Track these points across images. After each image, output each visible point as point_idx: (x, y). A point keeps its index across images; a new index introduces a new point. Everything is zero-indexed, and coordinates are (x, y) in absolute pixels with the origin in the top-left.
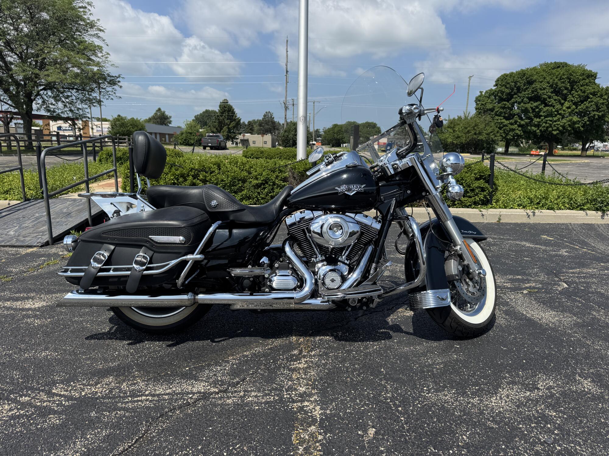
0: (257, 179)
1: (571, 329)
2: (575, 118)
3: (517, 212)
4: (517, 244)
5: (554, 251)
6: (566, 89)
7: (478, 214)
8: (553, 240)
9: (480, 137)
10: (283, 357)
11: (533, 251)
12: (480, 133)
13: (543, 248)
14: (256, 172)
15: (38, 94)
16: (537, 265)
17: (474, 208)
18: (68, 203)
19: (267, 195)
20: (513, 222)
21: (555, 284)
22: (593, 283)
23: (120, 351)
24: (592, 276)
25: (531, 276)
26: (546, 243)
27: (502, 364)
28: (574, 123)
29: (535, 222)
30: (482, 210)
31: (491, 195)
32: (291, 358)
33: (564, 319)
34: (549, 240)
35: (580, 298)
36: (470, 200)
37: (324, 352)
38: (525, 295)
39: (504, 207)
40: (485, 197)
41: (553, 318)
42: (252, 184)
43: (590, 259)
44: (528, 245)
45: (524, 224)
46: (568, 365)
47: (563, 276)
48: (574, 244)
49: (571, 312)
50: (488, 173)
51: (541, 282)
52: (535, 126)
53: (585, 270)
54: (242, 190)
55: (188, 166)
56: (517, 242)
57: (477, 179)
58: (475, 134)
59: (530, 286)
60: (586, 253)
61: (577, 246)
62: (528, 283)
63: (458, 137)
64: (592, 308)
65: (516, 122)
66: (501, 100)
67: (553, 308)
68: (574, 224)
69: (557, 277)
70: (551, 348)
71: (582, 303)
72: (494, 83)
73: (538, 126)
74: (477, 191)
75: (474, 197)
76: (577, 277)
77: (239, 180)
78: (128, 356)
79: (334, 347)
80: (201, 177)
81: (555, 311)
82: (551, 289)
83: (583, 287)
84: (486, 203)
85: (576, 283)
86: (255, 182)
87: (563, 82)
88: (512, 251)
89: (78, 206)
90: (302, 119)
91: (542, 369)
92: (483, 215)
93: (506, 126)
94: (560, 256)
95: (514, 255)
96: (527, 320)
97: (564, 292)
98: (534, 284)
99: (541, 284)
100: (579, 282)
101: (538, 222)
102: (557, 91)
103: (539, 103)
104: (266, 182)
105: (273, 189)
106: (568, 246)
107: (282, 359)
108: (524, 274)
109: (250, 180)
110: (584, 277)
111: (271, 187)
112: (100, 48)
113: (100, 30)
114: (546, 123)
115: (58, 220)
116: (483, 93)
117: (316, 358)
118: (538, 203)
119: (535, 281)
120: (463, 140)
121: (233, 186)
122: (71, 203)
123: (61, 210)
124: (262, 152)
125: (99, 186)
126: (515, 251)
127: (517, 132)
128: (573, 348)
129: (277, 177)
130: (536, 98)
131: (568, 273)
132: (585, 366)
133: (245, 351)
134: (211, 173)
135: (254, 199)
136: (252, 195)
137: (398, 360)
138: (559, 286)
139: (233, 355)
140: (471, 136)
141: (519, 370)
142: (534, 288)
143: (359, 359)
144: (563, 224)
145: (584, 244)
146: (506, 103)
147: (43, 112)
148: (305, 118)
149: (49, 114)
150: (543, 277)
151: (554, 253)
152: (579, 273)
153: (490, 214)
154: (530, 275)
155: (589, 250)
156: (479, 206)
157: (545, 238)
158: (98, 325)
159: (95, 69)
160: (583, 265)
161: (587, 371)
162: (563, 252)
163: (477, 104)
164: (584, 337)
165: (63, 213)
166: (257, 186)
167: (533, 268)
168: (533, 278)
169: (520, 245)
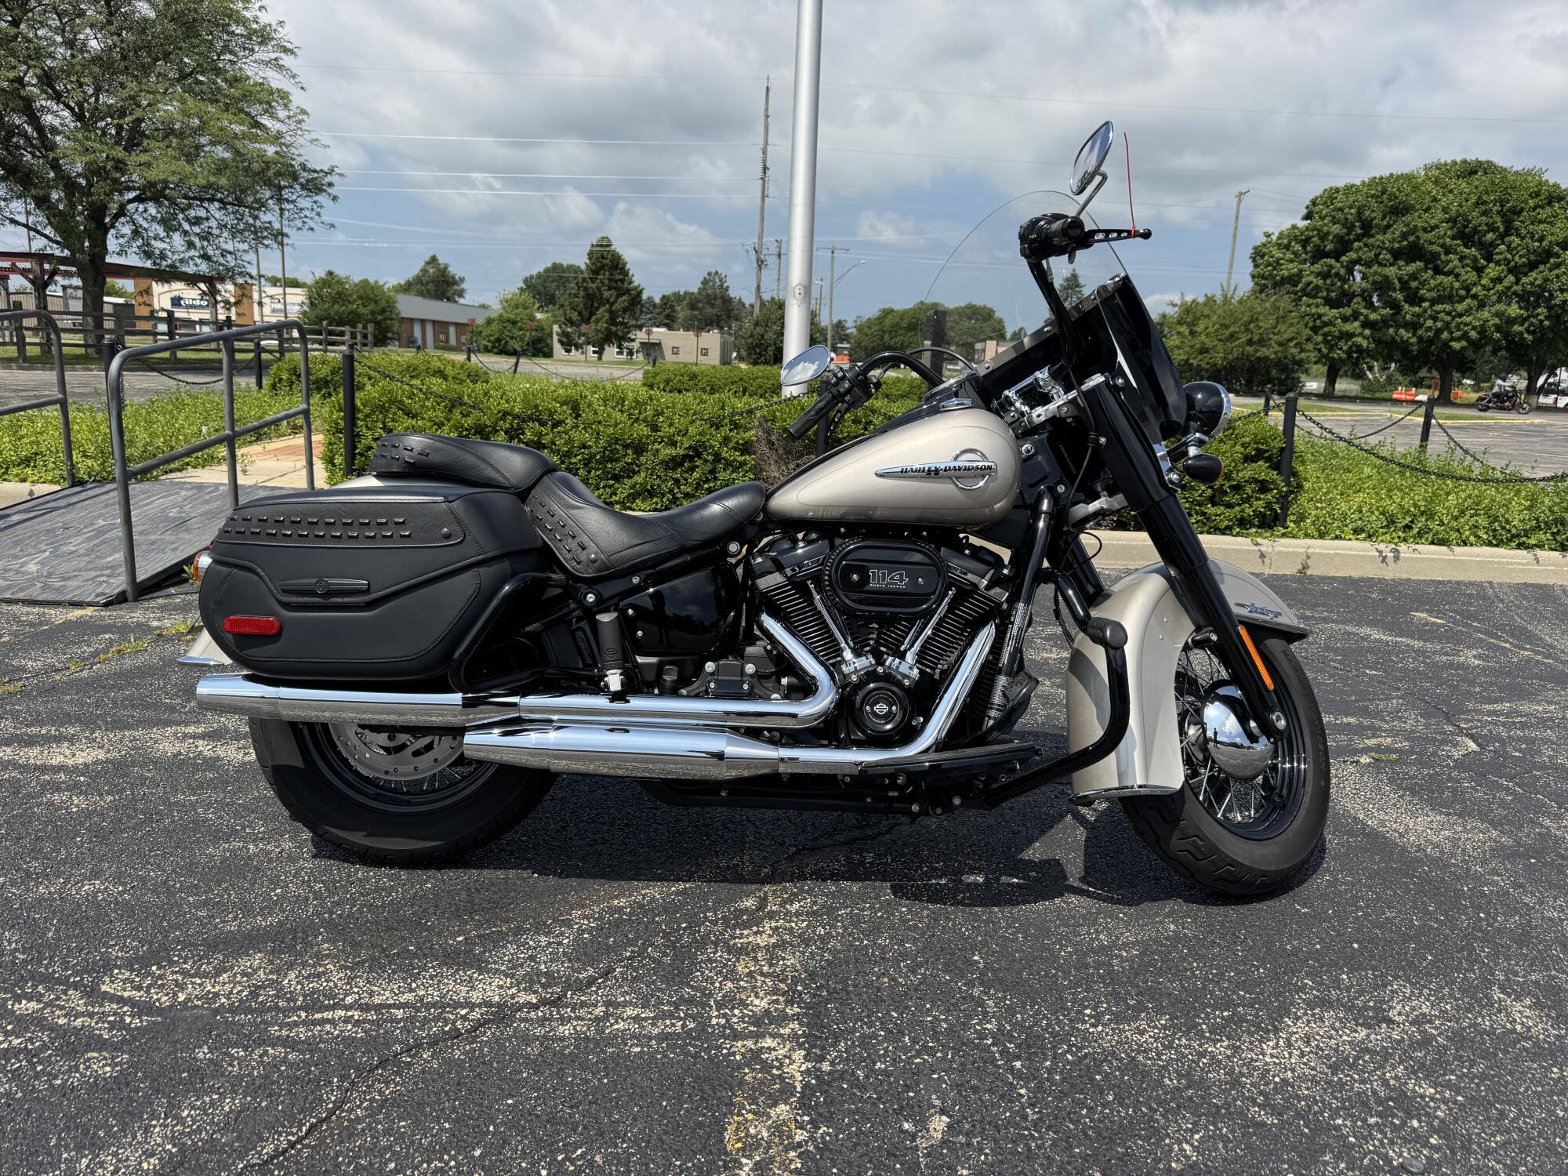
0: (674, 444)
1: (1484, 862)
2: (1514, 310)
3: (1350, 549)
4: (1349, 633)
5: (1446, 654)
6: (1492, 228)
7: (1249, 552)
8: (1443, 626)
9: (1263, 352)
10: (716, 914)
11: (1389, 653)
12: (1262, 342)
13: (1417, 644)
14: (671, 425)
15: (122, 212)
16: (1398, 689)
17: (1238, 535)
18: (183, 493)
19: (698, 487)
20: (1341, 574)
21: (1444, 742)
22: (1546, 741)
23: (287, 887)
24: (1543, 722)
25: (1383, 720)
26: (1426, 633)
27: (1296, 951)
28: (1511, 321)
29: (1397, 576)
30: (1259, 540)
31: (1285, 501)
32: (736, 918)
33: (1464, 836)
34: (1434, 624)
35: (1511, 779)
36: (1228, 512)
37: (823, 906)
38: (1364, 769)
39: (1316, 534)
40: (1269, 505)
41: (1437, 832)
42: (661, 457)
43: (1540, 678)
44: (1376, 635)
45: (1369, 580)
46: (1473, 959)
47: (1467, 721)
48: (1498, 638)
49: (1484, 816)
50: (1278, 444)
51: (1408, 736)
52: (1407, 326)
53: (1526, 707)
54: (635, 473)
55: (495, 405)
56: (1349, 628)
57: (1248, 459)
58: (1250, 342)
59: (1379, 746)
60: (1528, 661)
61: (1506, 642)
62: (1374, 736)
63: (1204, 350)
64: (1540, 809)
65: (1356, 316)
66: (1319, 254)
67: (1436, 805)
68: (1501, 585)
69: (1449, 722)
70: (1428, 913)
71: (1514, 793)
72: (1305, 211)
73: (1414, 326)
74: (1249, 490)
75: (1239, 505)
76: (1504, 724)
77: (626, 447)
78: (307, 899)
79: (851, 892)
80: (529, 435)
81: (1441, 813)
82: (1435, 754)
83: (1520, 750)
84: (1270, 522)
85: (1501, 740)
86: (667, 452)
87: (1484, 213)
88: (1335, 651)
89: (208, 502)
90: (797, 291)
91: (1403, 968)
92: (1263, 556)
93: (1330, 323)
94: (1461, 666)
95: (1340, 662)
96: (1368, 835)
97: (1466, 764)
98: (1389, 740)
99: (1406, 740)
100: (1509, 737)
101: (1404, 576)
102: (1467, 236)
103: (1419, 264)
104: (696, 451)
105: (713, 471)
106: (1481, 641)
107: (711, 922)
108: (1364, 712)
109: (657, 446)
110: (1523, 726)
111: (709, 466)
112: (284, 96)
113: (286, 50)
114: (1435, 319)
115: (153, 537)
116: (1274, 238)
117: (803, 921)
118: (1408, 527)
119: (1393, 733)
120: (1218, 358)
121: (611, 460)
122: (190, 493)
123: (163, 511)
124: (693, 376)
125: (266, 453)
126: (1343, 651)
127: (1359, 340)
128: (1488, 914)
129: (726, 440)
130: (1412, 252)
131: (1481, 712)
132: (1517, 964)
133: (616, 897)
134: (556, 425)
135: (663, 495)
136: (659, 486)
137: (1018, 932)
138: (1455, 746)
139: (583, 906)
140: (1237, 348)
141: (1341, 969)
142: (1389, 750)
143: (915, 926)
144: (1471, 584)
145: (1524, 637)
146: (1332, 261)
147: (133, 260)
148: (808, 289)
149: (148, 264)
150: (1412, 721)
151: (1444, 658)
152: (1508, 715)
153: (1279, 553)
154: (1378, 715)
155: (1537, 653)
156: (1254, 530)
157: (1421, 619)
158: (236, 814)
159: (271, 150)
160: (1519, 693)
161: (1524, 976)
162: (1470, 657)
163: (1256, 266)
164: (1516, 885)
165: (167, 519)
166: (674, 463)
167: (1389, 698)
168: (1387, 722)
169: (1355, 634)
